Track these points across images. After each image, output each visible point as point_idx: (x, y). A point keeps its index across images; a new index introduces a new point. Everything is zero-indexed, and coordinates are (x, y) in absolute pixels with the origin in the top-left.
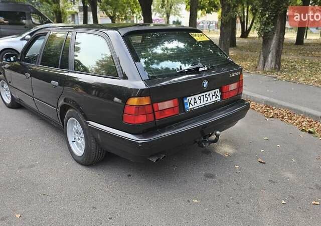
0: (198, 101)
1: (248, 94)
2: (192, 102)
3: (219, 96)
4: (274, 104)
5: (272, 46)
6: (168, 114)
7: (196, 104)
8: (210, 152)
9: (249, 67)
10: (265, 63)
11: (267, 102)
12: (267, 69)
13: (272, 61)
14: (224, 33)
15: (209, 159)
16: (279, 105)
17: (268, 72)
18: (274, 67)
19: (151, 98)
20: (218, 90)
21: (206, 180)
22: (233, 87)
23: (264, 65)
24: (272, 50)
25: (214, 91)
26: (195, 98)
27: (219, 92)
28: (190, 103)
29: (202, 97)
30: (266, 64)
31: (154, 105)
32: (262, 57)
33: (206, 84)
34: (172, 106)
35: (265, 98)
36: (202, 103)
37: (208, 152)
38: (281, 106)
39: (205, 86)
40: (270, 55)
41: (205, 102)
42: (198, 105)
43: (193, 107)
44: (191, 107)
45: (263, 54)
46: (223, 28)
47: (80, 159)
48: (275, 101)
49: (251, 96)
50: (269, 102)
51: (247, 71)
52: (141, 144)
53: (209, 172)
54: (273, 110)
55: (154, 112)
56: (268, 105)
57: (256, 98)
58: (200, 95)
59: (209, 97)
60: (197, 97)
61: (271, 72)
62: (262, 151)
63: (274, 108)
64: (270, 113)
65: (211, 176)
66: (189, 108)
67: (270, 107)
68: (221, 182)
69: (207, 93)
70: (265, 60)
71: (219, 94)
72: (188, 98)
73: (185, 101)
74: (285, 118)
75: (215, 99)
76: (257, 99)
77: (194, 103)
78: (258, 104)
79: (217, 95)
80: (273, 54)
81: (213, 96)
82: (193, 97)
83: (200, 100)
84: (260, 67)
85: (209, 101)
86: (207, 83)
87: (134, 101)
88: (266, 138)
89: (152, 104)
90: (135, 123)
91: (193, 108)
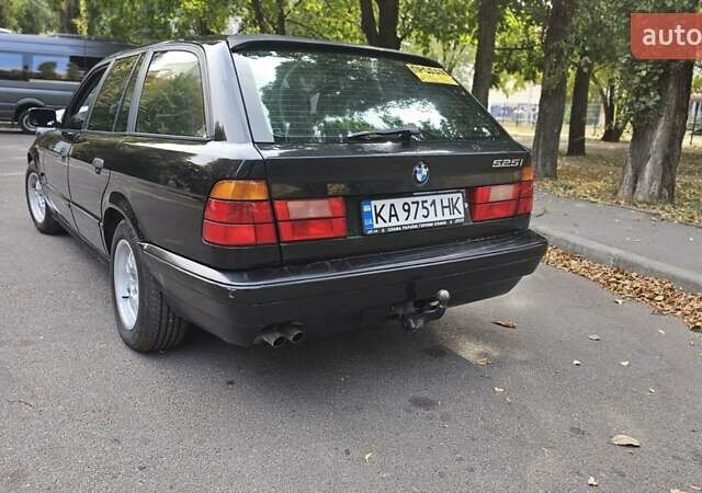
0: (402, 215)
1: (578, 243)
2: (385, 214)
3: (462, 210)
4: (634, 266)
5: (654, 144)
6: (315, 232)
7: (394, 219)
8: (441, 351)
9: (599, 191)
10: (636, 182)
11: (618, 260)
12: (640, 198)
13: (652, 179)
14: (546, 115)
15: (435, 368)
16: (647, 270)
17: (640, 203)
18: (656, 193)
19: (268, 185)
20: (460, 195)
21: (409, 411)
22: (501, 193)
23: (634, 189)
24: (655, 152)
25: (450, 196)
26: (392, 205)
27: (461, 201)
28: (378, 215)
29: (413, 207)
30: (639, 184)
31: (278, 204)
32: (630, 169)
33: (422, 173)
34: (327, 213)
35: (615, 252)
36: (411, 220)
37: (439, 352)
38: (651, 272)
39: (419, 177)
40: (649, 166)
41: (420, 219)
42: (399, 224)
43: (386, 225)
44: (381, 224)
45: (632, 162)
46: (545, 104)
47: (128, 336)
48: (639, 259)
49: (582, 247)
50: (625, 262)
51: (592, 199)
52: (234, 293)
53: (425, 394)
54: (631, 279)
55: (276, 222)
56: (622, 267)
57: (593, 250)
58: (409, 200)
59: (431, 209)
60: (398, 203)
61: (649, 204)
62: (576, 362)
63: (634, 275)
64: (624, 285)
65: (425, 404)
66: (376, 226)
67: (626, 272)
68: (446, 417)
69: (430, 199)
70: (637, 177)
71: (460, 205)
72: (373, 203)
73: (366, 209)
74: (657, 298)
75: (448, 216)
76: (596, 254)
77: (391, 216)
78: (598, 265)
79: (455, 207)
80: (656, 161)
81: (443, 207)
82: (388, 202)
83: (409, 211)
84: (625, 190)
85: (432, 218)
86: (425, 171)
87: (227, 190)
88: (596, 337)
89: (271, 200)
90: (227, 243)
91: (386, 228)
